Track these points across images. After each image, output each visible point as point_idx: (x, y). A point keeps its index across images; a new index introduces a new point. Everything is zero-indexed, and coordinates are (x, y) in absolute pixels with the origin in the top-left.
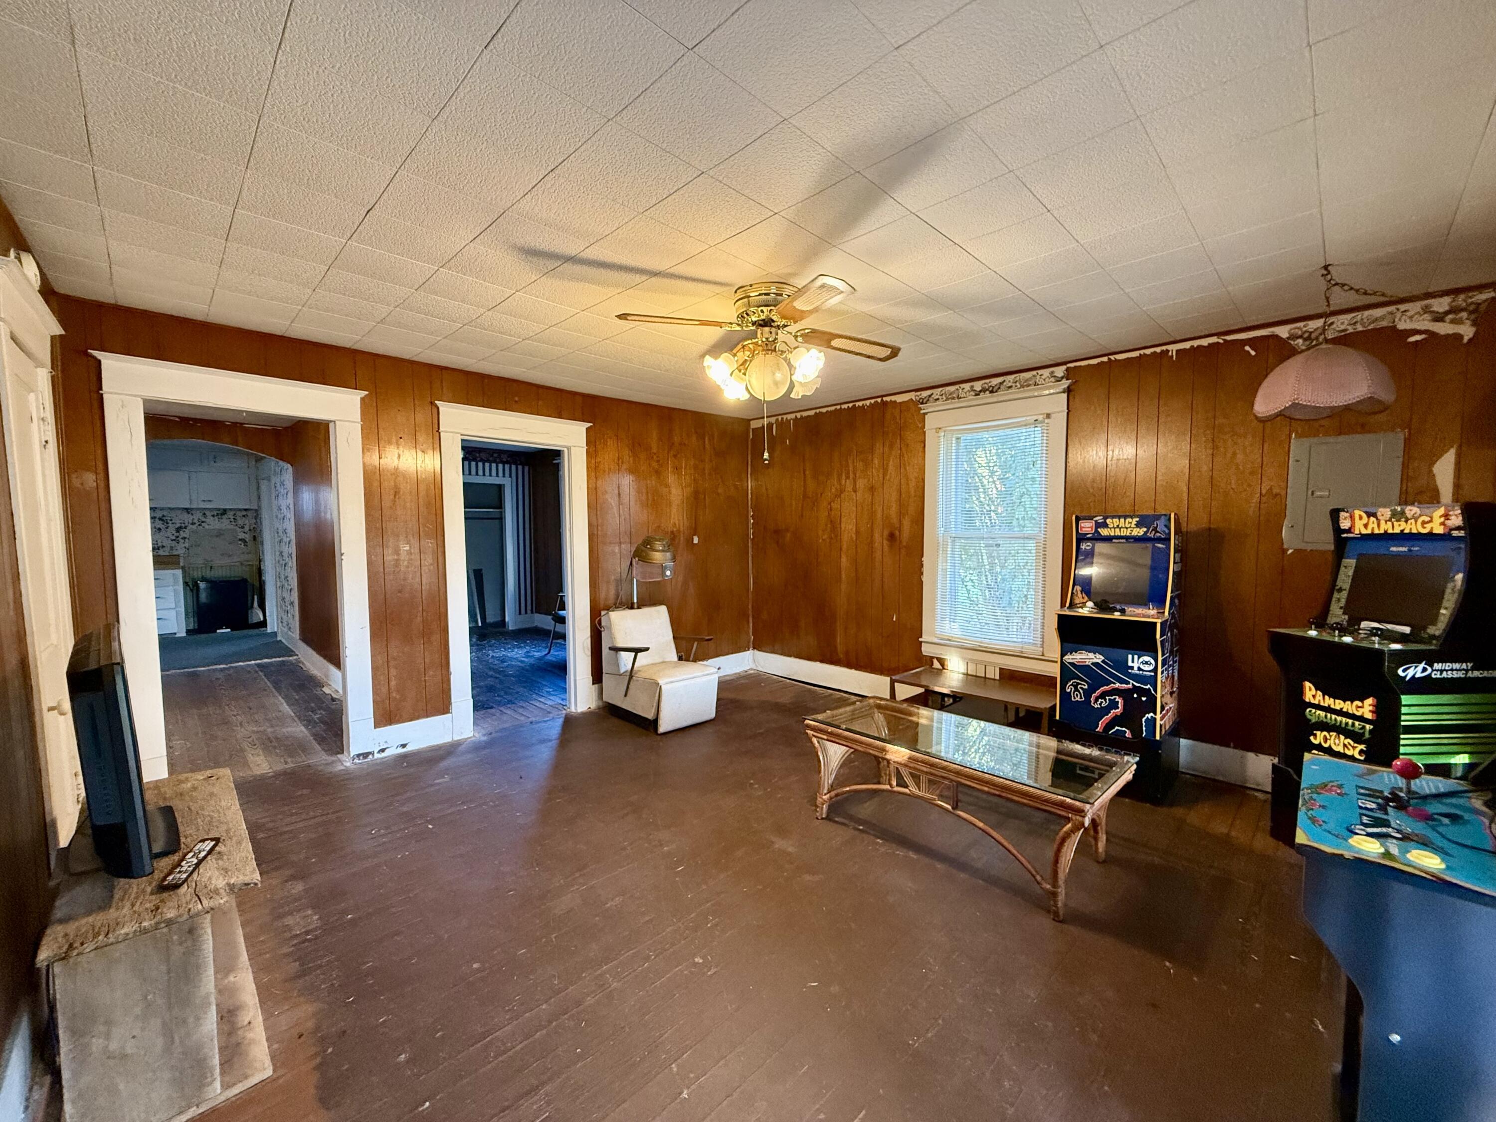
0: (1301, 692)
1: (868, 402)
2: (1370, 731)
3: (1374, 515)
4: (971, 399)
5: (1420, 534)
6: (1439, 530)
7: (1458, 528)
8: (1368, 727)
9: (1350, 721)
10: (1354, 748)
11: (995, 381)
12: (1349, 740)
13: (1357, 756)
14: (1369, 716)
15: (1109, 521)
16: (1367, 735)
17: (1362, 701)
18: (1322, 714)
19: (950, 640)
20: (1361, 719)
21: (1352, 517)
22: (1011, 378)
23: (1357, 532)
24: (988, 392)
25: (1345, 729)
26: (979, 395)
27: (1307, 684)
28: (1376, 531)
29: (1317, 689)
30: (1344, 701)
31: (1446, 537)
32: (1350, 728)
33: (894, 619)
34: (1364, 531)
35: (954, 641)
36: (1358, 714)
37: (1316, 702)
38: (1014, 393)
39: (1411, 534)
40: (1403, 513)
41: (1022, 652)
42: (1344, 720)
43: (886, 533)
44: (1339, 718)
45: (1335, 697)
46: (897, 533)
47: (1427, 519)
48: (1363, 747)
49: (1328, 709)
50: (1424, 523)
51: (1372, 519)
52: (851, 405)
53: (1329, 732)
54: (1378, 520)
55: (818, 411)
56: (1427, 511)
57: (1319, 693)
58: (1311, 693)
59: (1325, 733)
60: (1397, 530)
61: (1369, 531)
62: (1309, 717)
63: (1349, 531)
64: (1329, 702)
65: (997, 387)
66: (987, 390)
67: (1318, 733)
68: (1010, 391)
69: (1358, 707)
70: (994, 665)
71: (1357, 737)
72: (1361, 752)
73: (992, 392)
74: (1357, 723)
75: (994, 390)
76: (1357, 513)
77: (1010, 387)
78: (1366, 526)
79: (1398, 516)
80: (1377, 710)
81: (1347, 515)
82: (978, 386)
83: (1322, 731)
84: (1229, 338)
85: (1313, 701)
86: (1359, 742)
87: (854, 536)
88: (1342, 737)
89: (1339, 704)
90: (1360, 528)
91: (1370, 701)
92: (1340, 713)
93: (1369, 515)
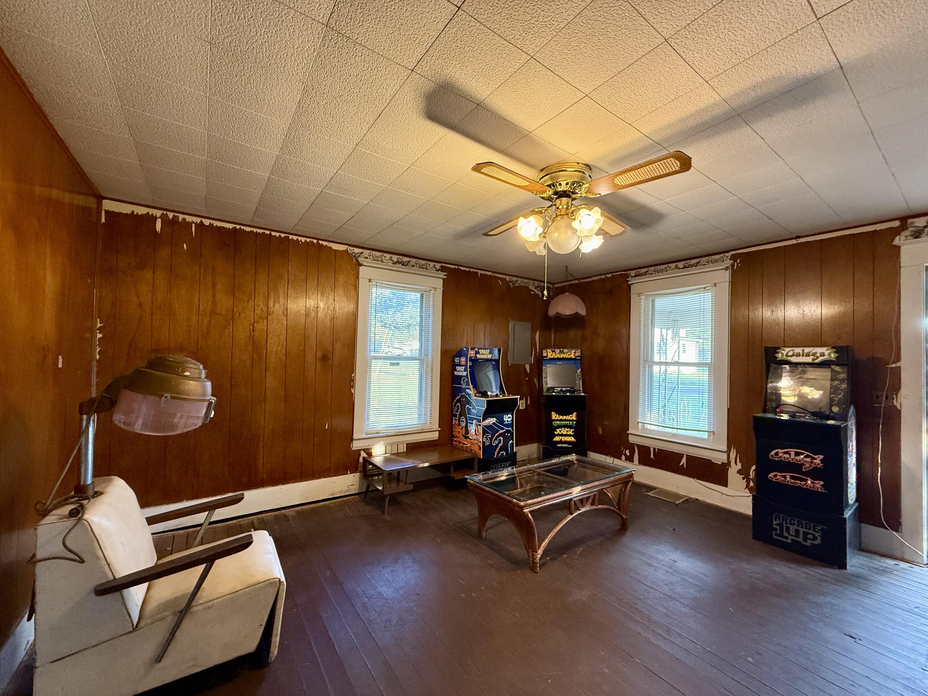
0: (551, 416)
1: (303, 239)
2: (575, 424)
3: (554, 352)
4: (390, 265)
5: (568, 358)
6: (573, 357)
7: (578, 356)
8: (574, 423)
9: (568, 422)
10: (570, 431)
11: (406, 259)
12: (568, 429)
13: (571, 434)
14: (574, 419)
15: (480, 351)
16: (574, 426)
17: (572, 414)
18: (558, 422)
19: (378, 433)
20: (572, 420)
21: (547, 352)
22: (414, 260)
23: (549, 357)
24: (400, 264)
25: (567, 425)
26: (395, 264)
27: (553, 413)
28: (555, 357)
29: (556, 414)
30: (566, 416)
31: (575, 359)
32: (568, 424)
33: (327, 428)
34: (551, 357)
35: (380, 433)
36: (571, 419)
37: (556, 419)
38: (416, 270)
39: (565, 358)
40: (563, 351)
41: (423, 429)
42: (566, 422)
43: (319, 354)
44: (565, 422)
45: (563, 415)
46: (330, 355)
47: (570, 353)
48: (573, 430)
49: (561, 420)
50: (569, 355)
51: (554, 353)
52: (283, 235)
53: (561, 428)
54: (556, 354)
55: (238, 227)
56: (570, 351)
57: (557, 415)
58: (554, 416)
59: (560, 429)
60: (561, 357)
61: (553, 357)
62: (554, 425)
63: (546, 357)
64: (561, 417)
65: (407, 263)
66: (401, 263)
67: (557, 430)
68: (413, 268)
69: (571, 417)
70: (402, 443)
71: (570, 427)
72: (572, 432)
73: (403, 265)
74: (571, 422)
75: (405, 264)
76: (549, 350)
77: (414, 266)
78: (552, 355)
79: (562, 352)
80: (577, 416)
81: (545, 351)
82: (395, 258)
83: (559, 428)
84: (495, 275)
85: (555, 419)
86: (571, 428)
87: (284, 358)
88: (566, 429)
89: (565, 417)
90: (550, 356)
91: (575, 414)
92: (565, 420)
93: (553, 351)
